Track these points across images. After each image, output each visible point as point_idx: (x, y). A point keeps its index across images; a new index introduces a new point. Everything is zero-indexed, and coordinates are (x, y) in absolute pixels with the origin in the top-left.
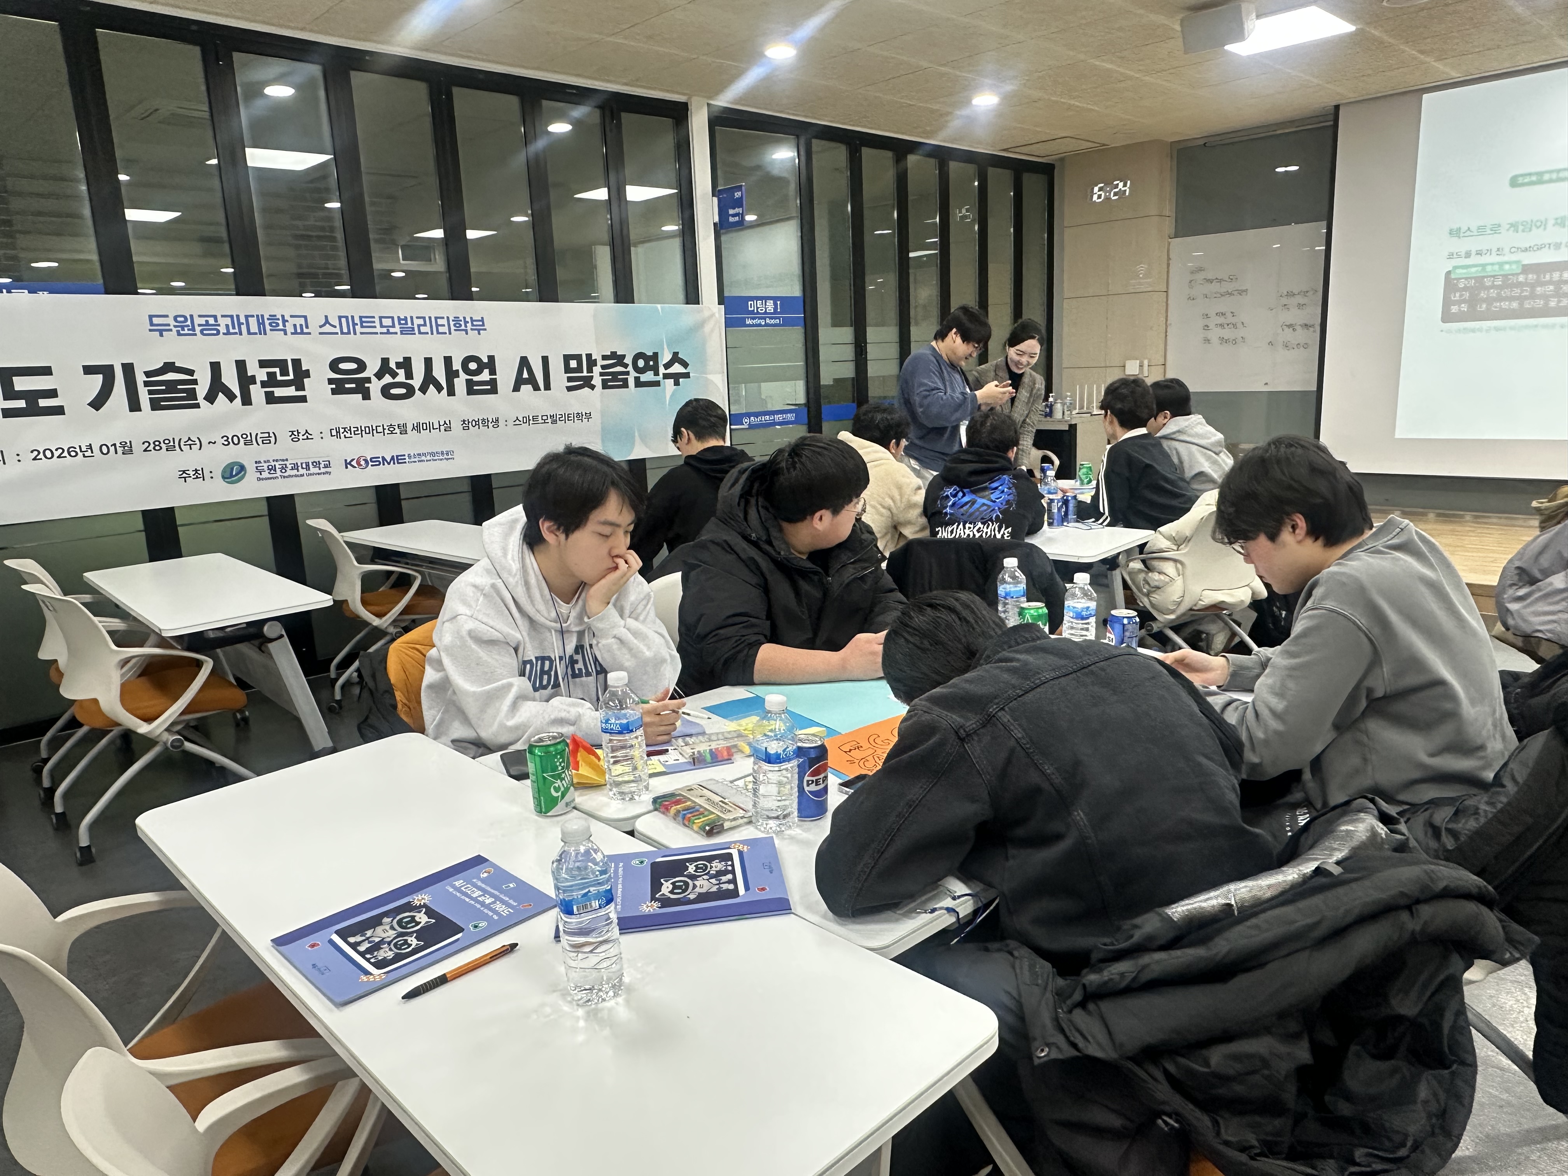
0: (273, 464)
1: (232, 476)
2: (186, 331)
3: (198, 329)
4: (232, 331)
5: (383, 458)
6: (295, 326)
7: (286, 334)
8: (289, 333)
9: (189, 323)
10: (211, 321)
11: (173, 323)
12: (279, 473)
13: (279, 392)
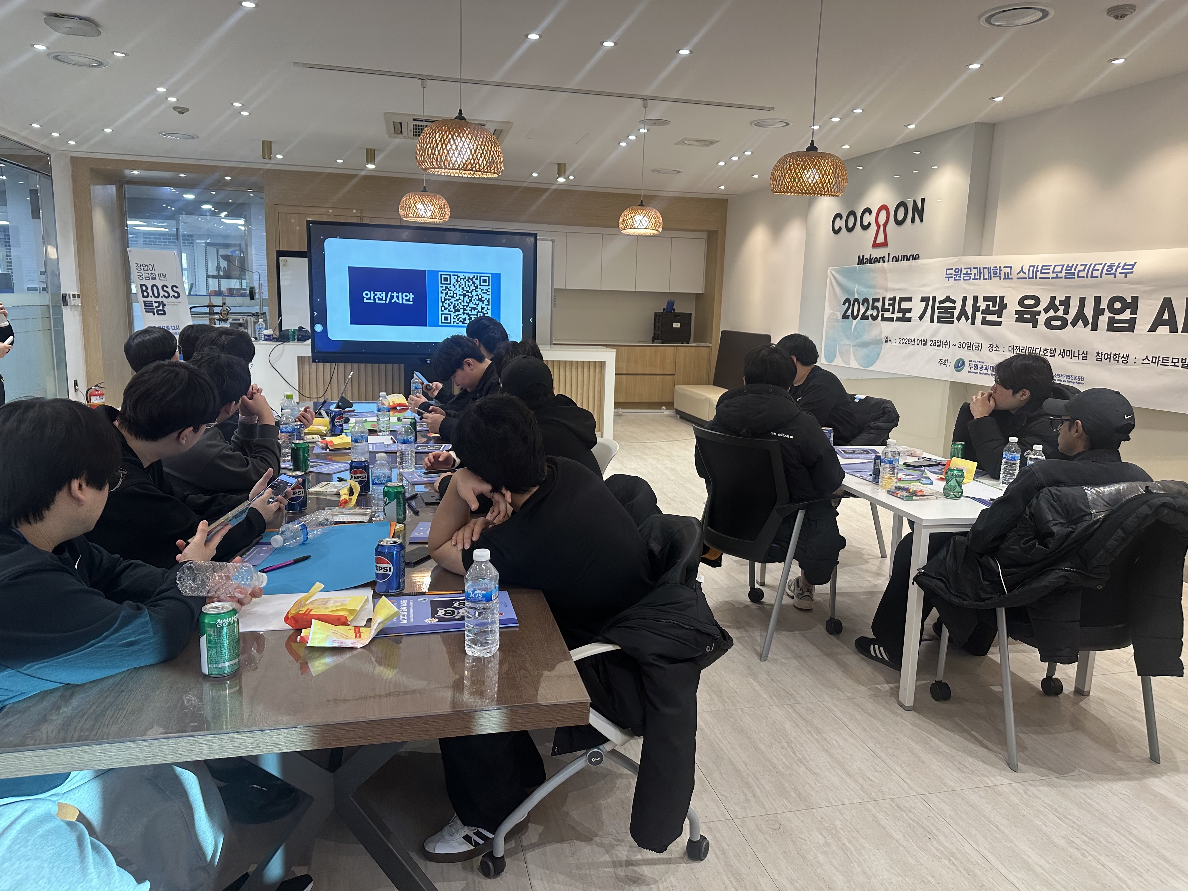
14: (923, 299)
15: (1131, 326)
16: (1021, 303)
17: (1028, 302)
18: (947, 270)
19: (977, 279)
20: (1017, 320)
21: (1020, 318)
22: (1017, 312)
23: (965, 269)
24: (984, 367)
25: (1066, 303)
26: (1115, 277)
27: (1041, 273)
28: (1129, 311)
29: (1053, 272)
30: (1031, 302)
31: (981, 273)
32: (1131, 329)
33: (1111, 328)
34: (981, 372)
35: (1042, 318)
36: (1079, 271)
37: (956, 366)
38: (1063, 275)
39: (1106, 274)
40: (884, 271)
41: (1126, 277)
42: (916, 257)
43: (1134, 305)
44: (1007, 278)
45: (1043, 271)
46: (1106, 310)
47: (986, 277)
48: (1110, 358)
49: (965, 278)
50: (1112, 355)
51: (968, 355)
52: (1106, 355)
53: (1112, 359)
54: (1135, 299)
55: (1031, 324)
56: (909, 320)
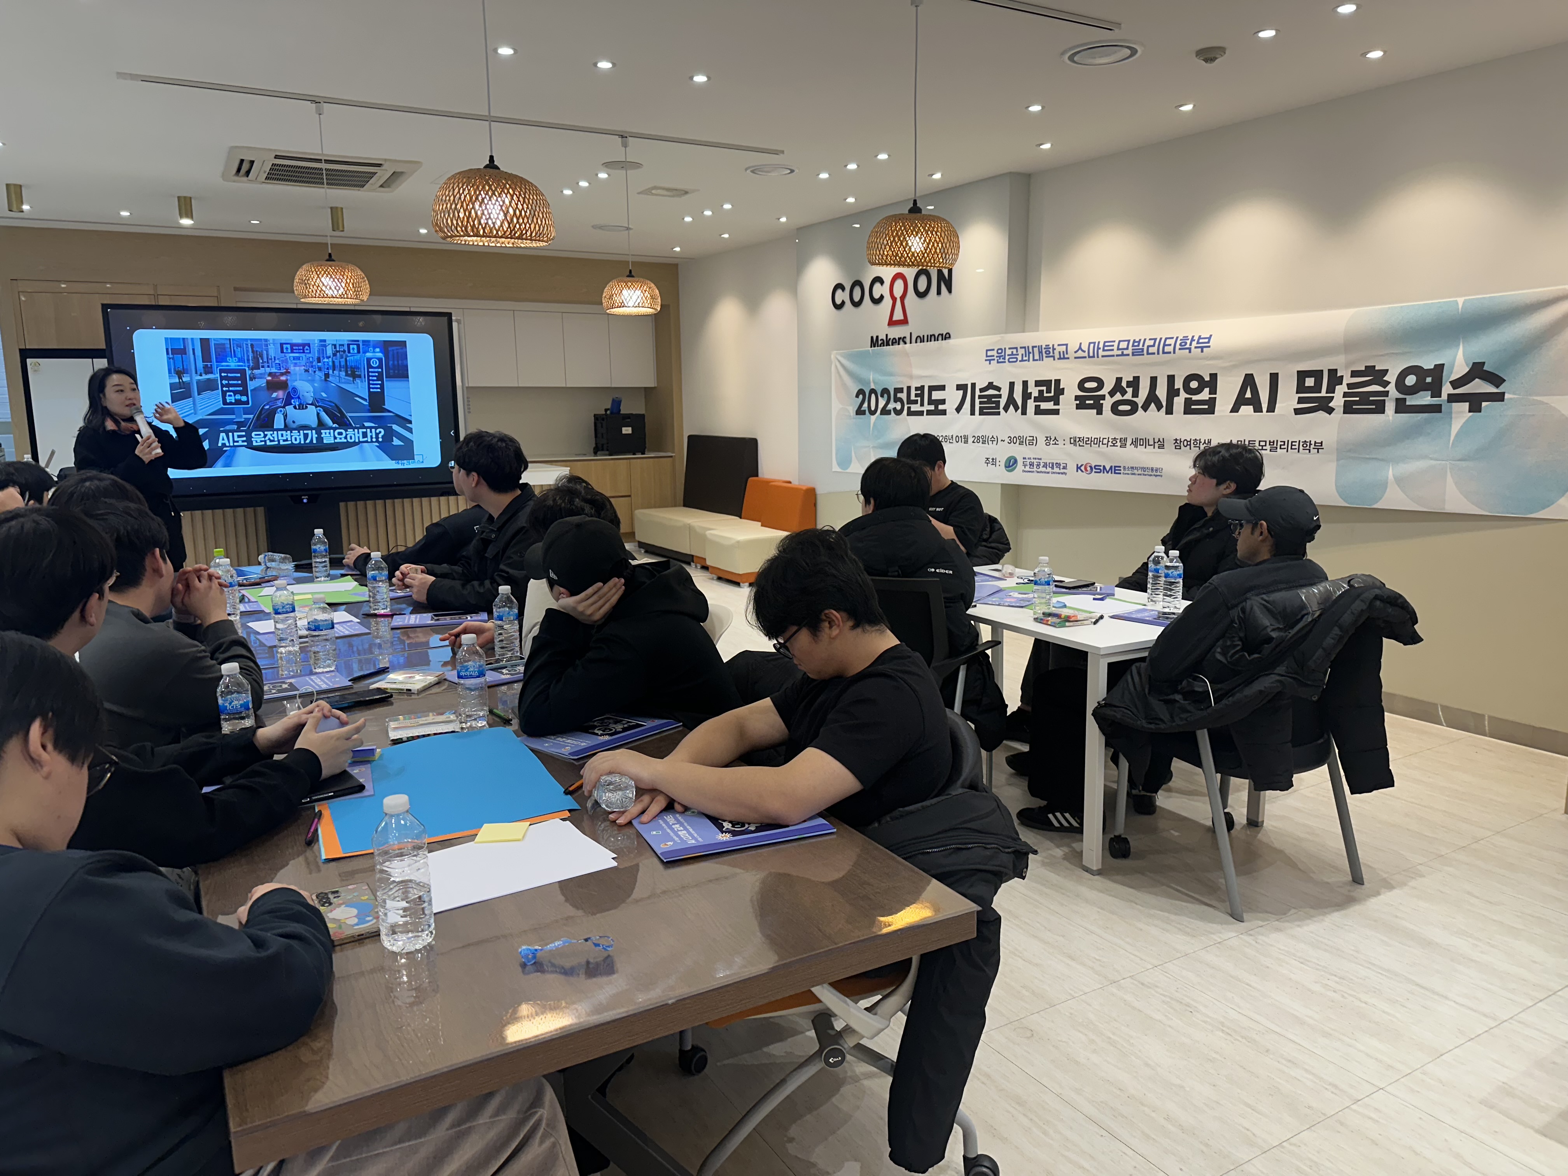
0: (1032, 461)
1: (1009, 466)
2: (1001, 360)
3: (1007, 358)
4: (1024, 358)
5: (1104, 467)
6: (1060, 352)
7: (1054, 359)
8: (1056, 358)
9: (1003, 354)
10: (1015, 352)
11: (996, 355)
12: (1035, 469)
13: (1044, 406)
14: (959, 387)
15: (1210, 407)
16: (1081, 385)
17: (1088, 385)
18: (987, 351)
19: (1026, 360)
20: (1078, 407)
21: (1081, 404)
22: (1077, 398)
23: (1010, 349)
24: (1042, 464)
25: (1135, 383)
26: (1190, 352)
27: (1104, 350)
28: (1207, 390)
29: (1118, 349)
30: (1094, 385)
31: (1029, 353)
32: (1211, 411)
33: (1188, 411)
34: (1039, 470)
35: (1107, 403)
36: (1148, 347)
37: (1007, 465)
38: (1130, 351)
39: (1180, 349)
40: (906, 354)
41: (1202, 351)
42: (947, 337)
43: (1212, 383)
44: (1063, 357)
45: (1106, 348)
46: (1182, 391)
47: (1037, 357)
48: (1190, 445)
49: (1011, 360)
50: (1192, 442)
51: (1020, 452)
52: (1185, 442)
53: (1192, 445)
54: (1214, 377)
55: (1095, 411)
56: (944, 412)
